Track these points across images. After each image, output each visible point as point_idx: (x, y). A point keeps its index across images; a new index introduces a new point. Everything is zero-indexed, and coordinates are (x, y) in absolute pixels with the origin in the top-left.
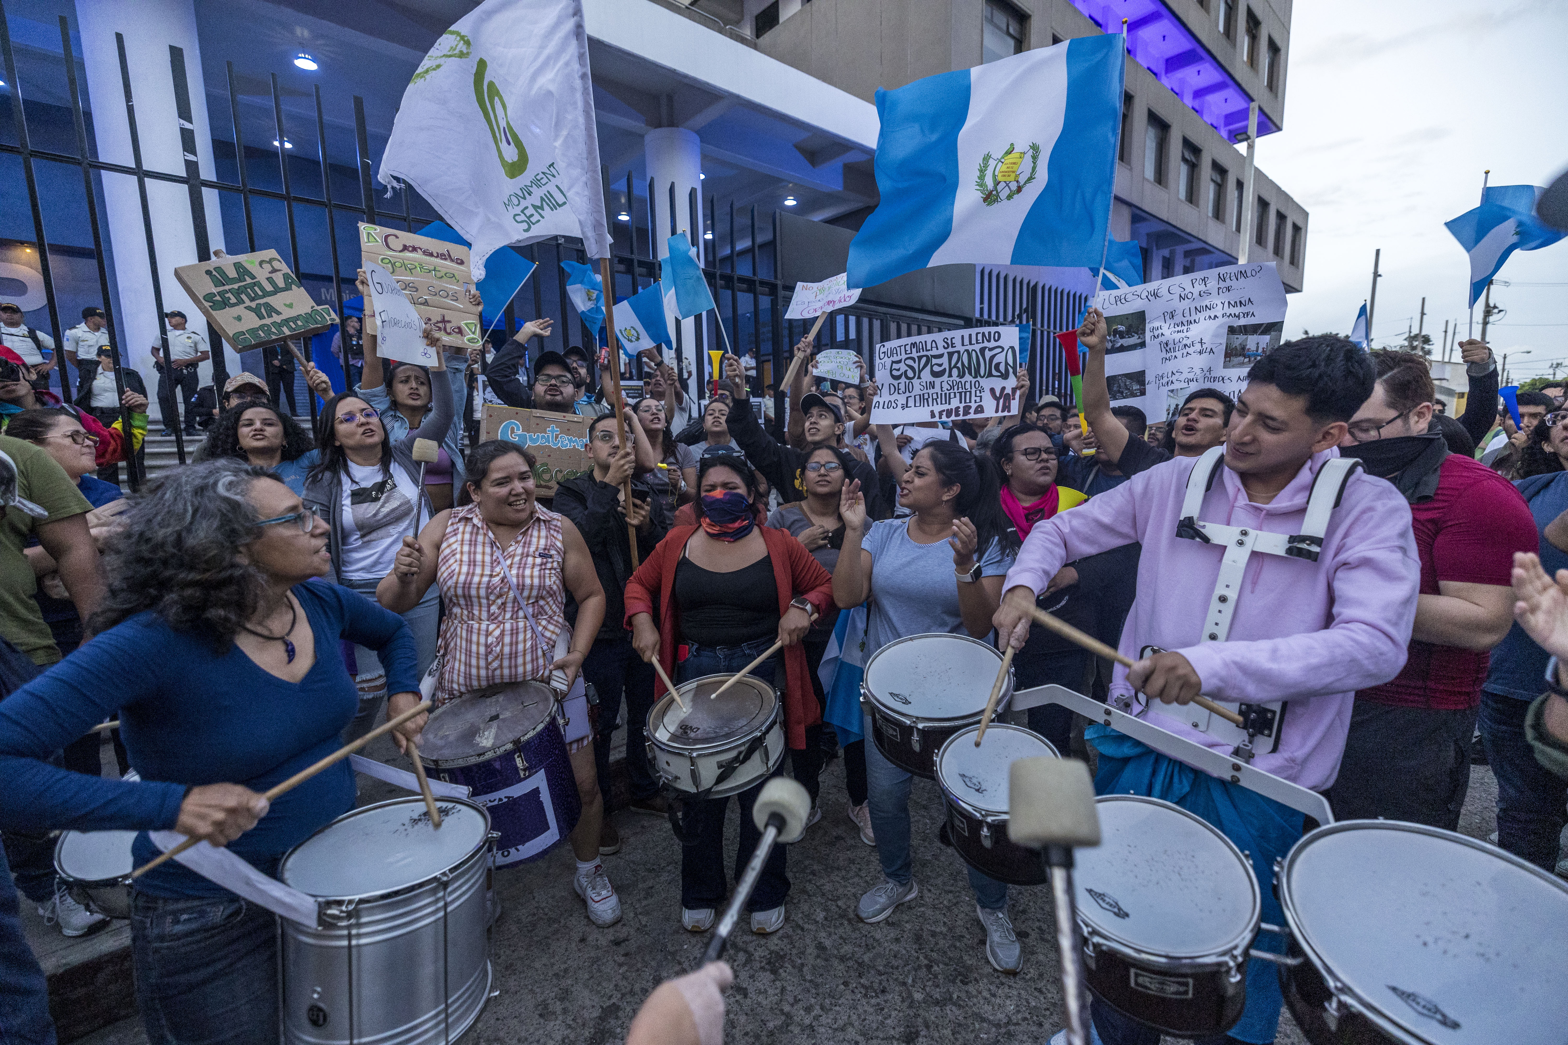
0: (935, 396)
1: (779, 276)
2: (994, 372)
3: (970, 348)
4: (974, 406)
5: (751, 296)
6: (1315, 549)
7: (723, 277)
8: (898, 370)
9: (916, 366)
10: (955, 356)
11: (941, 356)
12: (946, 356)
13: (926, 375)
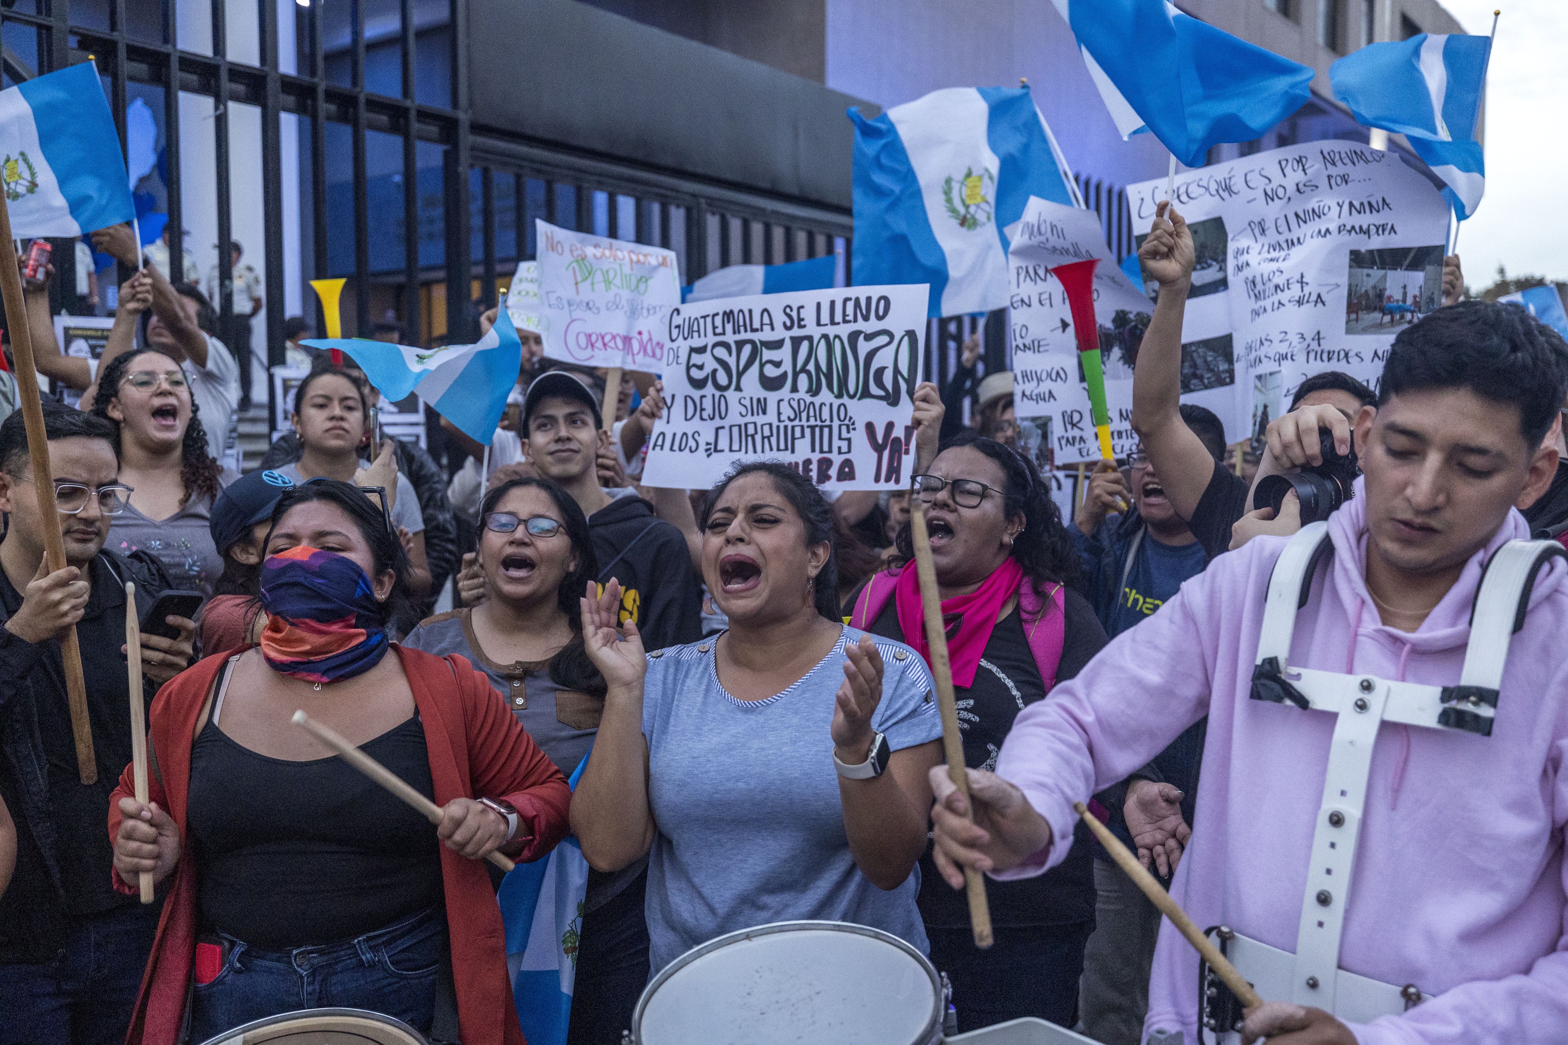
0: (767, 432)
1: (463, 100)
2: (874, 389)
3: (831, 331)
4: (837, 460)
5: (397, 141)
6: (1486, 711)
7: (330, 96)
8: (701, 367)
9: (732, 361)
10: (805, 346)
11: (777, 345)
12: (788, 344)
13: (751, 380)
